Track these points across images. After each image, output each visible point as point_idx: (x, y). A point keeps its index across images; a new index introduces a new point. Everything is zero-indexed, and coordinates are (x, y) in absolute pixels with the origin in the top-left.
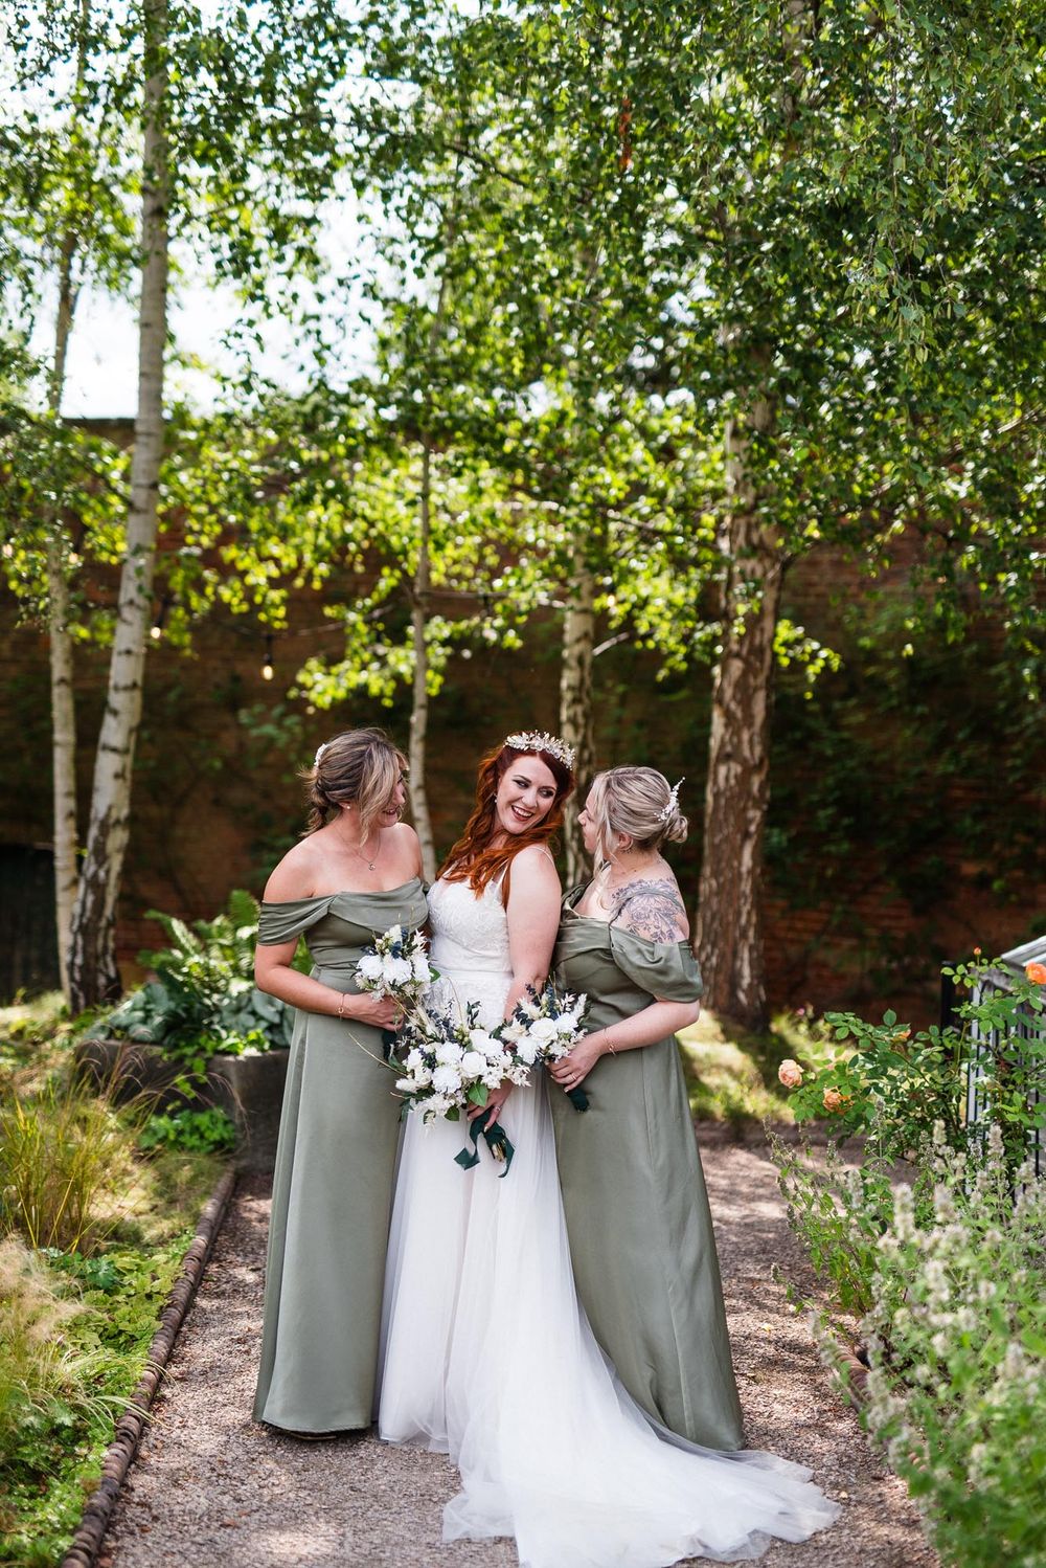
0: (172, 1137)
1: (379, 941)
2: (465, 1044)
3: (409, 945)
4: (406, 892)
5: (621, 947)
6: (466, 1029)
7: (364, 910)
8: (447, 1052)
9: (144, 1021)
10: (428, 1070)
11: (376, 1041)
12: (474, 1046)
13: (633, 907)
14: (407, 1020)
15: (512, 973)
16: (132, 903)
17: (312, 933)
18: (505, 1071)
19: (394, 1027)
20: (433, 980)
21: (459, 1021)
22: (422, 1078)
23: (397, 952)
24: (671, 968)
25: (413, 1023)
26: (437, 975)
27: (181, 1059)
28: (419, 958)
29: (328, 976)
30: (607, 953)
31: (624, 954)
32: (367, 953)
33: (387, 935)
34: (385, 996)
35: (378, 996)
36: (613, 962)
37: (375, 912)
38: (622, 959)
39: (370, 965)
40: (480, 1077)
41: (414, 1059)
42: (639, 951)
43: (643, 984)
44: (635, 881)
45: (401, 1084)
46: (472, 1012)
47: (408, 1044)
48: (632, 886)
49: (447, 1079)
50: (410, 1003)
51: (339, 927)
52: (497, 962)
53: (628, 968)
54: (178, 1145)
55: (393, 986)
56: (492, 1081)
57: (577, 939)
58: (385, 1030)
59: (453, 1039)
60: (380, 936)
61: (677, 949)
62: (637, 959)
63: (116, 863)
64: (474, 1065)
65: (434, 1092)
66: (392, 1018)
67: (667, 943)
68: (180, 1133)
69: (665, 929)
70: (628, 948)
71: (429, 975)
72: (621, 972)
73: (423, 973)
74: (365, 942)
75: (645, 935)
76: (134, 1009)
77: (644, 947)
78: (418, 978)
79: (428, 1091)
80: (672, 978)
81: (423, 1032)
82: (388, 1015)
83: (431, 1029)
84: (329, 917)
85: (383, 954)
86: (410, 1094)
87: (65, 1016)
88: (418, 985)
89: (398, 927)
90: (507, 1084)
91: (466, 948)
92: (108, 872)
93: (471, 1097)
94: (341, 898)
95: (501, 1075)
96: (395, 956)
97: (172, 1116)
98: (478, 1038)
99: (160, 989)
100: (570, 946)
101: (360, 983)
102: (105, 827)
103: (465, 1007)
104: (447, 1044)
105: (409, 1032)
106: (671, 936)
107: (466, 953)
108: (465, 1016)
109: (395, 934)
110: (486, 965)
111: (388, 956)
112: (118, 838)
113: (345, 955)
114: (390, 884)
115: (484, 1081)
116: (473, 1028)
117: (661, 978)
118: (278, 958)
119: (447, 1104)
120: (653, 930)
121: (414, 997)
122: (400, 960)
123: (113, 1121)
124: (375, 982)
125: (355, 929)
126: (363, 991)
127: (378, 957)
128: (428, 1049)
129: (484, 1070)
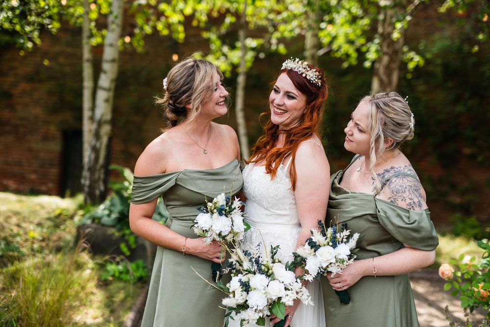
0: (117, 274)
1: (210, 204)
2: (269, 274)
3: (230, 207)
4: (228, 170)
5: (385, 213)
6: (271, 265)
7: (200, 182)
8: (258, 281)
9: (109, 215)
10: (245, 293)
11: (207, 270)
12: (276, 276)
13: (392, 186)
14: (228, 256)
15: (300, 225)
16: (109, 159)
17: (167, 195)
18: (297, 293)
19: (220, 261)
20: (246, 230)
21: (266, 259)
22: (239, 298)
23: (221, 211)
24: (422, 227)
25: (233, 259)
26: (248, 227)
27: (124, 236)
28: (237, 217)
29: (176, 225)
30: (374, 217)
31: (388, 218)
32: (202, 211)
33: (215, 200)
34: (214, 241)
35: (208, 241)
36: (378, 223)
37: (207, 183)
38: (386, 221)
39: (204, 220)
40: (280, 299)
41: (234, 284)
42: (399, 216)
43: (399, 237)
44: (388, 167)
45: (226, 302)
46: (274, 252)
47: (230, 272)
48: (387, 171)
49: (258, 300)
50: (231, 246)
51: (182, 193)
52: (288, 218)
53: (390, 227)
54: (119, 279)
55: (220, 235)
56: (288, 301)
57: (352, 208)
58: (214, 263)
59: (261, 272)
60: (211, 200)
61: (425, 215)
62: (397, 222)
63: (105, 140)
64: (276, 290)
65: (247, 307)
66: (219, 255)
67: (417, 210)
68: (121, 273)
69: (416, 200)
70: (391, 214)
71: (243, 227)
72: (384, 229)
73: (239, 226)
74: (201, 203)
75: (403, 204)
76: (105, 209)
77: (402, 213)
78: (236, 230)
79: (244, 306)
80: (423, 234)
81: (241, 265)
82: (215, 253)
83: (246, 265)
84: (176, 186)
85: (212, 213)
86: (231, 309)
87: (81, 207)
88: (236, 234)
89: (223, 195)
90: (297, 302)
91: (267, 209)
92: (101, 144)
93: (274, 311)
94: (184, 173)
95: (295, 296)
96: (220, 214)
97: (118, 263)
98: (279, 270)
99: (117, 200)
100: (346, 212)
101: (197, 231)
102: (100, 124)
103: (269, 249)
104: (258, 275)
105: (231, 265)
106: (420, 206)
107: (267, 212)
108: (270, 255)
109: (221, 200)
110: (280, 220)
111: (216, 215)
112: (106, 129)
113: (188, 211)
114: (218, 163)
115: (283, 300)
116: (274, 262)
117: (414, 234)
118: (143, 213)
119: (257, 316)
120: (408, 201)
121: (234, 241)
122: (224, 217)
123: (91, 264)
124: (206, 231)
125: (193, 193)
126: (199, 236)
127: (209, 214)
128: (244, 279)
129: (282, 293)
